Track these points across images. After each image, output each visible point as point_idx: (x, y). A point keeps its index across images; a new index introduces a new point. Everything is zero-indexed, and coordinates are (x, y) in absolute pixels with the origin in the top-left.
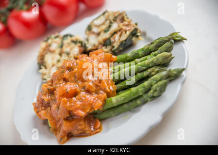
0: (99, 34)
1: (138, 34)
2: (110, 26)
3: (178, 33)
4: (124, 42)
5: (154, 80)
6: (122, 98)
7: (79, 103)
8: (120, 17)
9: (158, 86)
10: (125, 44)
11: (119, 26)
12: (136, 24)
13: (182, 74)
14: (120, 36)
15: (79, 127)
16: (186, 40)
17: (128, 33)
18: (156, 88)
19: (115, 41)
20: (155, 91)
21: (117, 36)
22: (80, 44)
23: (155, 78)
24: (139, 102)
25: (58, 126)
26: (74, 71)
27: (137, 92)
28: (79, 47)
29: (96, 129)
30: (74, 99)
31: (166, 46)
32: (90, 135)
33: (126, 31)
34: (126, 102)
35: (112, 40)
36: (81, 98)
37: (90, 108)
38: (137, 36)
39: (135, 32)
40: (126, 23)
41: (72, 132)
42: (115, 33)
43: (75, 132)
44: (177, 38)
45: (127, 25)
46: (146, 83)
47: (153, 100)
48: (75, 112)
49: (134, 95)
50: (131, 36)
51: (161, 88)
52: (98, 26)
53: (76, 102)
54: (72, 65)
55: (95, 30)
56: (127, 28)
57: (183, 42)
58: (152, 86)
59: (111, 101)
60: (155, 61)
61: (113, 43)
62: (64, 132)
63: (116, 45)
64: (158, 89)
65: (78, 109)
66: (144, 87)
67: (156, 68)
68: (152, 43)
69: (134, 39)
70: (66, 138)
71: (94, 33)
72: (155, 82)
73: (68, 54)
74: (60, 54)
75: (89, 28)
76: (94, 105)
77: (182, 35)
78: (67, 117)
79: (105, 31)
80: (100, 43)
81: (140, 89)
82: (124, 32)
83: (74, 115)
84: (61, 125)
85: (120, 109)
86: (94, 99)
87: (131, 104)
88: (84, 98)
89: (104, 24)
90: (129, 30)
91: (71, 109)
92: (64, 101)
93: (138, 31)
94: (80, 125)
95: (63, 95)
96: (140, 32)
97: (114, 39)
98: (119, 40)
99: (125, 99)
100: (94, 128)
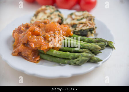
0: (73, 19)
1: (93, 32)
2: (82, 19)
3: (113, 43)
4: (83, 31)
5: (82, 55)
6: (59, 54)
7: (35, 40)
8: (90, 18)
9: (81, 59)
10: (82, 32)
11: (86, 21)
12: (96, 28)
13: (99, 62)
14: (83, 26)
15: (27, 52)
16: (115, 49)
17: (88, 27)
18: (80, 59)
19: (79, 27)
20: (78, 60)
21: (81, 25)
22: (60, 18)
23: (83, 55)
24: (66, 61)
25: (17, 46)
26: (46, 25)
27: (69, 56)
28: (60, 19)
29: (35, 60)
30: (35, 36)
31: (101, 44)
32: (30, 61)
33: (88, 26)
34: (60, 57)
35: (78, 26)
36: (38, 39)
37: (39, 46)
38: (92, 33)
39: (92, 30)
40: (91, 22)
41: (22, 53)
42: (82, 23)
43: (23, 54)
44: (110, 45)
45: (91, 24)
46: (76, 54)
47: (74, 65)
48: (31, 43)
49: (66, 56)
50: (88, 30)
51: (82, 61)
52: (76, 16)
53: (35, 38)
54: (48, 22)
55: (73, 17)
56: (89, 25)
57: (113, 49)
58: (78, 57)
59: (53, 51)
60: (90, 46)
61: (77, 27)
62: (18, 50)
63: (78, 29)
64: (80, 60)
65: (33, 42)
66: (74, 55)
67: (88, 50)
68: (95, 39)
69: (89, 33)
70: (17, 53)
71: (72, 17)
72: (81, 56)
73: (52, 19)
74: (48, 17)
75: (71, 14)
76: (43, 46)
77: (115, 45)
78: (25, 43)
79: (78, 20)
80: (71, 24)
81: (71, 55)
82: (86, 26)
83: (29, 45)
84: (19, 45)
85: (54, 59)
86: (45, 44)
87: (62, 60)
88: (40, 39)
89: (80, 16)
90: (90, 26)
91: (29, 40)
92: (29, 34)
93: (94, 31)
94: (28, 51)
95: (31, 31)
96: (95, 32)
97: (79, 26)
98: (81, 28)
99: (60, 55)
100: (34, 59)
